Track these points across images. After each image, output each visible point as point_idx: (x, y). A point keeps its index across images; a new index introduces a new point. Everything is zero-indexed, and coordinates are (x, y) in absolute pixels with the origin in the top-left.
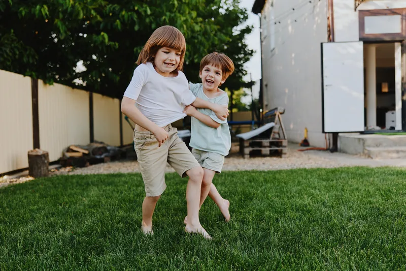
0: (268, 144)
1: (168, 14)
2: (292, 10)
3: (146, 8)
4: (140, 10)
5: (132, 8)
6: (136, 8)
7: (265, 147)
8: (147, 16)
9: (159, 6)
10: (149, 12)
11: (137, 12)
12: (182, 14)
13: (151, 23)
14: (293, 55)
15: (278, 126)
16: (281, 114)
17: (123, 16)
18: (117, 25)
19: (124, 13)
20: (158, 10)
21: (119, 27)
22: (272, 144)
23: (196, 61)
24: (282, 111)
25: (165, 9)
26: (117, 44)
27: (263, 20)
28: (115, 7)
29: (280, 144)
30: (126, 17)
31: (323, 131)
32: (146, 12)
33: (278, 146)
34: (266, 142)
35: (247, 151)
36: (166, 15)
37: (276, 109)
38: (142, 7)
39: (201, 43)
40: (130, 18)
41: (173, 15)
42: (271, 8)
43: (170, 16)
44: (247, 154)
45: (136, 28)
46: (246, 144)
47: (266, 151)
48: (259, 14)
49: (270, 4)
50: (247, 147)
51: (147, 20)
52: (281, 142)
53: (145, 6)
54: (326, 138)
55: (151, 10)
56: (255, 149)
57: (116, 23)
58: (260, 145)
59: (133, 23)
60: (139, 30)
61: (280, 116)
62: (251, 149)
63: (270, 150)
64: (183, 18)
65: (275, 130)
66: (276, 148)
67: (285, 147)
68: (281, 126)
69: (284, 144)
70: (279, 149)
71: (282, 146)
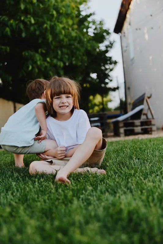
0: (139, 124)
1: (49, 22)
2: (150, 17)
3: (30, 18)
4: (26, 20)
5: (18, 18)
6: (22, 18)
7: (137, 126)
8: (32, 25)
9: (41, 17)
10: (33, 21)
11: (23, 22)
12: (61, 23)
13: (35, 30)
14: (151, 58)
15: (146, 108)
16: (149, 98)
17: (11, 25)
18: (7, 32)
19: (12, 21)
20: (41, 20)
21: (9, 33)
22: (142, 124)
23: (74, 62)
24: (149, 96)
25: (45, 19)
26: (8, 49)
27: (123, 37)
28: (4, 18)
29: (149, 123)
30: (14, 24)
32: (30, 22)
33: (148, 125)
34: (137, 122)
35: (122, 130)
36: (47, 24)
37: (144, 95)
38: (27, 18)
39: (77, 49)
40: (18, 27)
41: (53, 24)
42: (129, 27)
43: (51, 25)
44: (122, 133)
45: (24, 35)
46: (121, 125)
47: (138, 129)
48: (120, 33)
49: (129, 23)
50: (122, 127)
51: (32, 28)
52: (150, 122)
53: (29, 16)
55: (35, 20)
56: (129, 128)
57: (6, 30)
58: (133, 125)
59: (21, 31)
60: (26, 37)
61: (148, 100)
62: (125, 128)
63: (142, 129)
64: (61, 26)
65: (144, 112)
66: (146, 127)
67: (154, 125)
68: (149, 108)
69: (153, 123)
70: (149, 127)
71: (151, 124)
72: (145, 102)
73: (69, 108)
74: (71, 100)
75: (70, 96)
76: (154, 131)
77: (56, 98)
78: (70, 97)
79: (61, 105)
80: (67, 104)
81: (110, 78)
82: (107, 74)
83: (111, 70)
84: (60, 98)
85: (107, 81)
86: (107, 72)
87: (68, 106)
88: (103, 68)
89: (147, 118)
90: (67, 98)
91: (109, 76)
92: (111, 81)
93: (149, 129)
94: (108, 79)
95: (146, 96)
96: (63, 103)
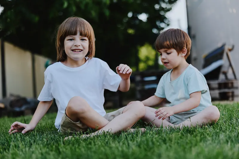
0: (217, 86)
7: (213, 89)
15: (227, 64)
16: (230, 50)
22: (221, 86)
24: (230, 47)
29: (230, 85)
33: (229, 88)
34: (214, 84)
37: (223, 46)
52: (232, 83)
61: (230, 54)
63: (220, 94)
65: (224, 69)
66: (226, 90)
67: (237, 88)
68: (231, 65)
69: (235, 85)
70: (231, 91)
71: (232, 87)
72: (225, 56)
73: (83, 53)
74: (86, 44)
75: (86, 38)
76: (237, 96)
77: (69, 40)
78: (85, 40)
79: (74, 48)
80: (81, 48)
81: (166, 21)
82: (163, 16)
83: (169, 10)
85: (162, 25)
86: (162, 13)
87: (82, 50)
88: (157, 7)
89: (226, 77)
90: (81, 41)
91: (165, 18)
92: (168, 25)
93: (230, 94)
94: (165, 23)
95: (227, 48)
96: (76, 46)
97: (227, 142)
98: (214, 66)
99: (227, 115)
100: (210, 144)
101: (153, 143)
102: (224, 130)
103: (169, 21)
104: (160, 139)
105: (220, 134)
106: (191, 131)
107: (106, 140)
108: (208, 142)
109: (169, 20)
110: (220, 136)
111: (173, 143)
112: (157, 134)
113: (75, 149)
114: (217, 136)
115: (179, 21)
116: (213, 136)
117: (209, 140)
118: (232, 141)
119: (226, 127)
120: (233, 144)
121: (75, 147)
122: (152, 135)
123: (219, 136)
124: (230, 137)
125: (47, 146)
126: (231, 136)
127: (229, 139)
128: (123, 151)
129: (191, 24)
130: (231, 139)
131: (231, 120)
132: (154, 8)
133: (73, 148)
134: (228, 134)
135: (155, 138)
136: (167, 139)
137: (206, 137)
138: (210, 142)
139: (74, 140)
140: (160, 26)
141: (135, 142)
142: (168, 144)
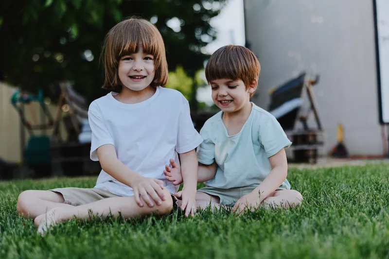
15: (307, 105)
16: (313, 83)
22: (296, 140)
24: (313, 79)
29: (311, 139)
31: (381, 121)
33: (310, 144)
37: (301, 77)
52: (315, 136)
54: (383, 135)
61: (312, 89)
63: (296, 152)
65: (302, 114)
66: (305, 147)
67: (321, 143)
68: (313, 107)
69: (319, 138)
70: (311, 148)
71: (315, 142)
72: (304, 93)
73: (147, 80)
75: (152, 57)
76: (321, 156)
77: (125, 59)
78: (151, 59)
81: (211, 33)
82: (206, 22)
83: (215, 14)
84: (132, 59)
85: (205, 38)
86: (205, 18)
87: (145, 77)
88: (197, 8)
89: (306, 127)
90: (144, 60)
91: (210, 27)
92: (214, 38)
93: (311, 153)
94: (208, 34)
95: (307, 79)
96: (136, 70)
97: (314, 232)
98: (287, 107)
99: (310, 189)
100: (288, 236)
101: (198, 234)
102: (307, 213)
103: (216, 32)
104: (208, 225)
105: (303, 220)
106: (257, 214)
107: (122, 228)
108: (284, 234)
109: (216, 30)
110: (302, 223)
111: (229, 233)
112: (202, 219)
113: (73, 242)
114: (298, 222)
115: (232, 33)
116: (290, 222)
117: (285, 229)
118: (321, 232)
119: (310, 209)
120: (321, 236)
121: (72, 239)
122: (194, 220)
123: (300, 223)
124: (317, 225)
125: (25, 237)
126: (319, 222)
127: (316, 228)
128: (151, 247)
129: (250, 39)
130: (318, 228)
131: (316, 196)
132: (193, 9)
133: (70, 240)
134: (313, 220)
135: (201, 225)
136: (220, 227)
137: (280, 225)
138: (288, 232)
139: (70, 227)
140: (200, 40)
141: (169, 231)
142: (221, 235)
